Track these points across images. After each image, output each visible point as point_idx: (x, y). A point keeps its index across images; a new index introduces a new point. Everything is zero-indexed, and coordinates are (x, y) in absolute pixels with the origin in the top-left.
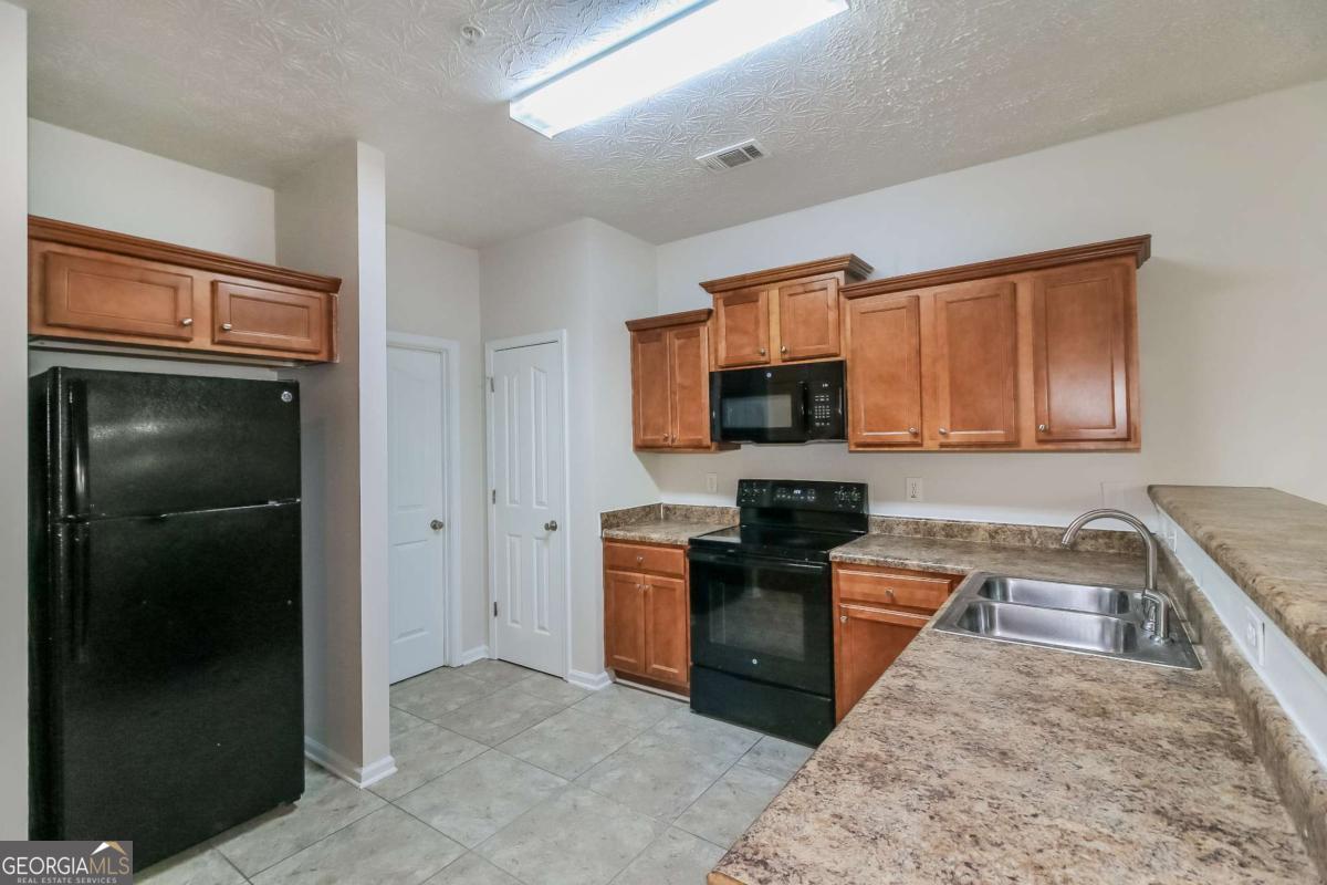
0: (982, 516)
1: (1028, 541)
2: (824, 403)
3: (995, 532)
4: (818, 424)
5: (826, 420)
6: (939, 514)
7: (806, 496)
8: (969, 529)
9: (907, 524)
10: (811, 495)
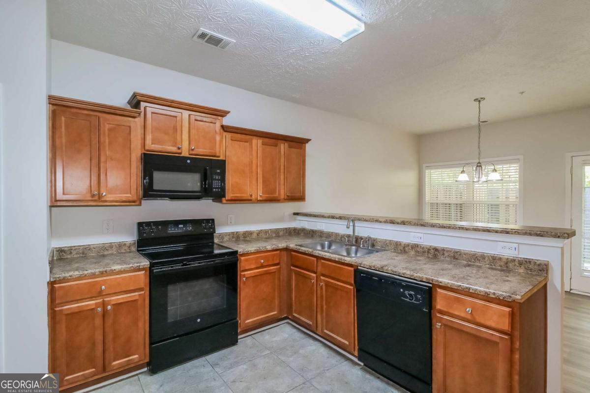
0: (254, 228)
1: (268, 235)
2: (218, 180)
3: (259, 233)
4: (214, 190)
5: (218, 188)
6: (241, 229)
7: (186, 228)
8: (251, 233)
9: (229, 235)
10: (189, 227)
